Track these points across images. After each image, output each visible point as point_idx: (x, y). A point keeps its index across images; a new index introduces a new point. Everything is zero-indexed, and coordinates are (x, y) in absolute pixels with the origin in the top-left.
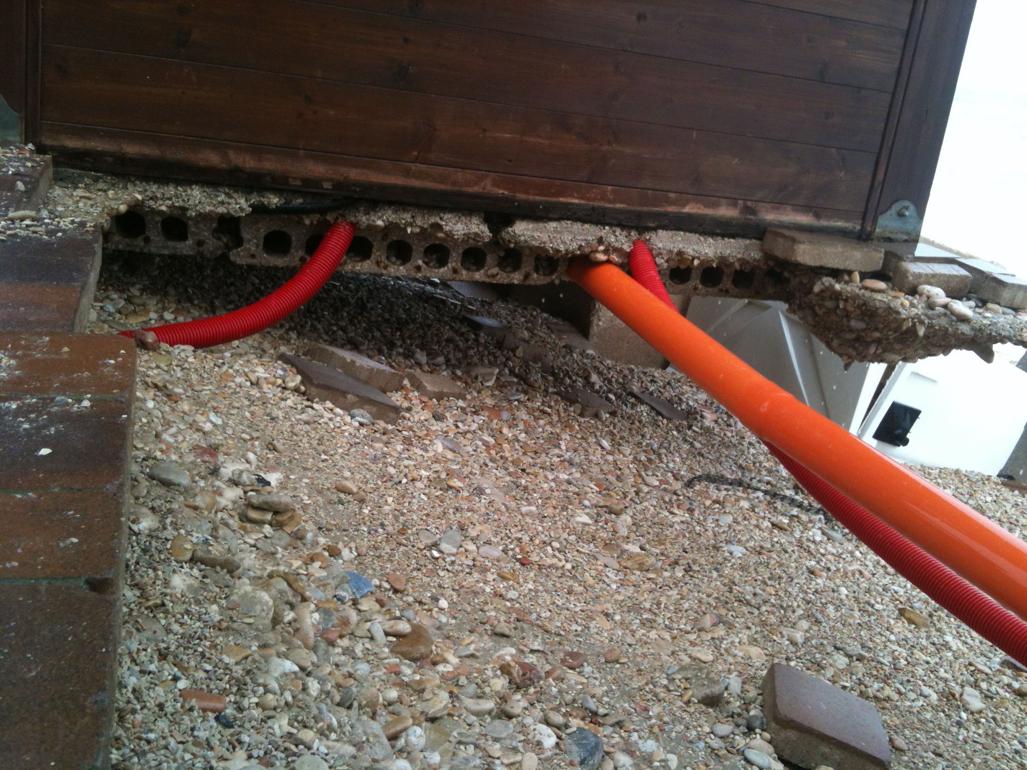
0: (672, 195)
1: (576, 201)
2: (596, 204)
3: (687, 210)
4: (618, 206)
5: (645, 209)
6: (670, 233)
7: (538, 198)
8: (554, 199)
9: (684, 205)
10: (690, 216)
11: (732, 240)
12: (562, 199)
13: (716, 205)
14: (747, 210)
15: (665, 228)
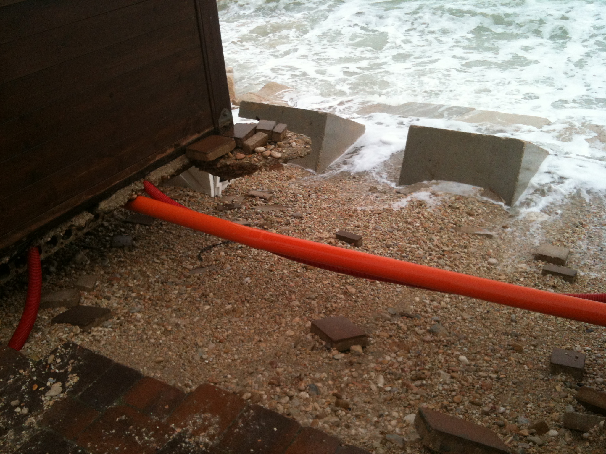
0: (150, 157)
1: (118, 182)
2: (125, 178)
3: (157, 159)
4: (133, 174)
5: (143, 168)
6: (155, 171)
7: (104, 190)
8: (110, 186)
9: (155, 158)
10: (159, 160)
11: (176, 160)
12: (113, 185)
13: (166, 150)
14: (176, 145)
15: (152, 171)
